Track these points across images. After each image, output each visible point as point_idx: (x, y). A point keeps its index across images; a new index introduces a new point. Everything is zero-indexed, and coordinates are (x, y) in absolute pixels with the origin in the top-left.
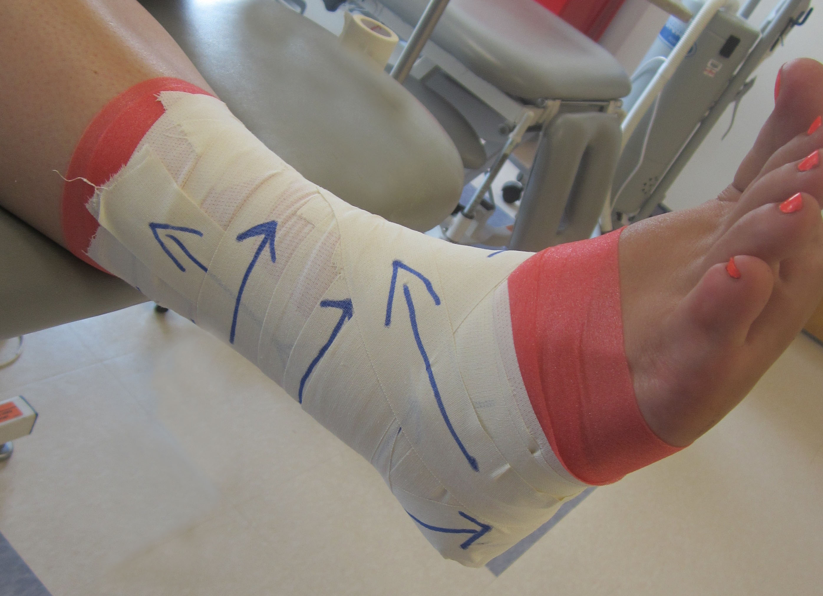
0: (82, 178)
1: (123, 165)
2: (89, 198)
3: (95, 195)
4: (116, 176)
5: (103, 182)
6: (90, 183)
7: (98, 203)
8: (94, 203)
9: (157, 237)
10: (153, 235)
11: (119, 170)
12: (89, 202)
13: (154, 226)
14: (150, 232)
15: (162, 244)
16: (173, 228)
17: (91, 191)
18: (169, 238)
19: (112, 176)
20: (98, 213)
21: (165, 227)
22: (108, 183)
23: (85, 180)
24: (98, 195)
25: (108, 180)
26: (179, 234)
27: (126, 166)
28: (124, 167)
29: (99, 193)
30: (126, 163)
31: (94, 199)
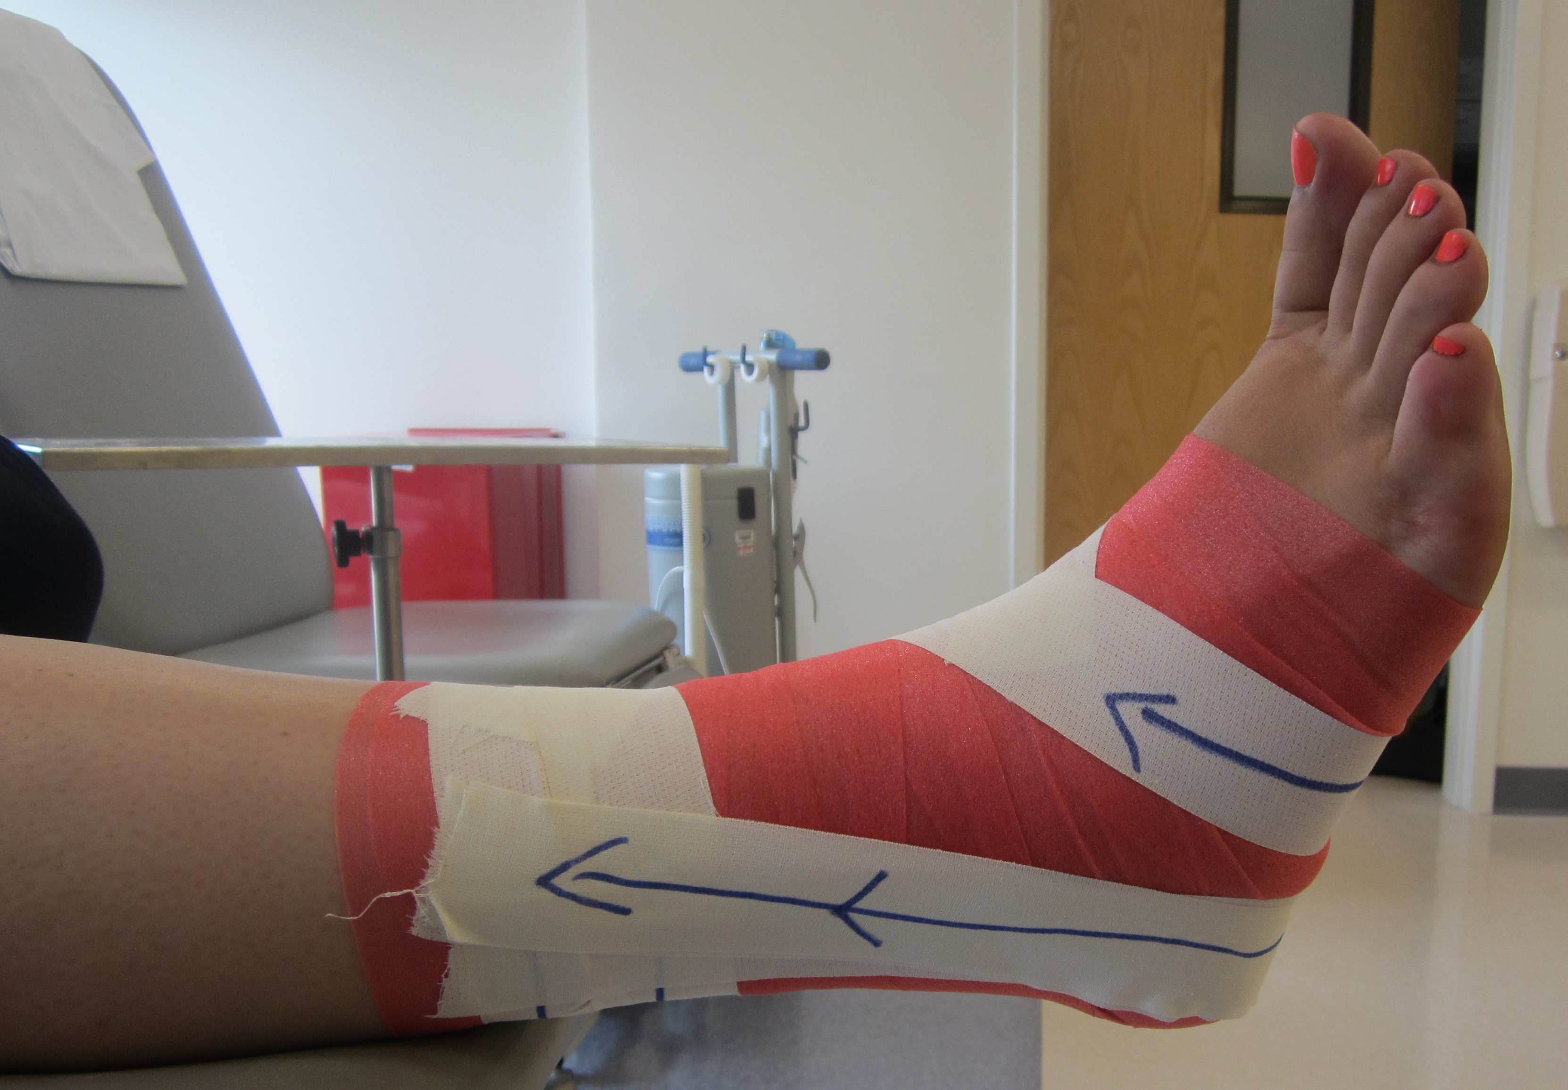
0: (382, 896)
1: (436, 830)
2: (411, 917)
3: (419, 904)
4: (435, 853)
5: (422, 876)
6: (399, 893)
7: (433, 912)
8: (424, 917)
9: (560, 893)
10: (552, 895)
11: (435, 841)
12: (414, 922)
13: (544, 881)
14: (545, 894)
15: (573, 897)
16: (577, 861)
17: (409, 903)
18: (580, 881)
19: (429, 857)
20: (440, 929)
21: (565, 867)
22: (429, 872)
23: (388, 895)
24: (423, 900)
25: (427, 866)
26: (589, 865)
27: (439, 828)
28: (439, 831)
29: (422, 895)
30: (436, 824)
31: (422, 911)
